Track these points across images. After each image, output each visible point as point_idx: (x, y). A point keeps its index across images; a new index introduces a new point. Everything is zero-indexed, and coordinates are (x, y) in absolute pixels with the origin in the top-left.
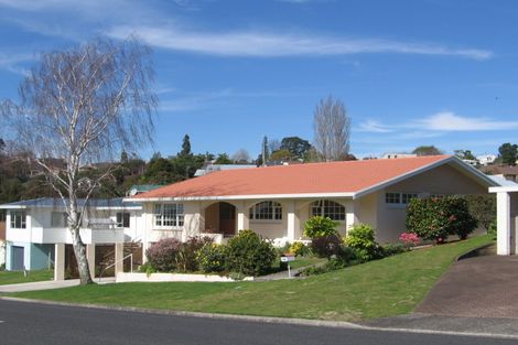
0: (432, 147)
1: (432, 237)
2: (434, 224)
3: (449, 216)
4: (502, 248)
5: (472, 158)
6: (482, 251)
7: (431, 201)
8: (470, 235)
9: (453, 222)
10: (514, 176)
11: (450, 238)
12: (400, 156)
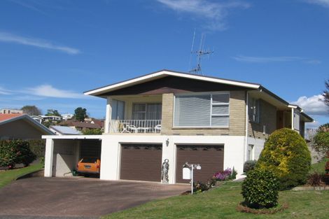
0: (34, 107)
1: (5, 165)
2: (6, 157)
3: (16, 152)
4: (47, 172)
5: (58, 115)
6: (34, 175)
7: (6, 142)
8: (31, 164)
9: (19, 156)
10: (82, 128)
11: (17, 165)
12: (11, 111)
